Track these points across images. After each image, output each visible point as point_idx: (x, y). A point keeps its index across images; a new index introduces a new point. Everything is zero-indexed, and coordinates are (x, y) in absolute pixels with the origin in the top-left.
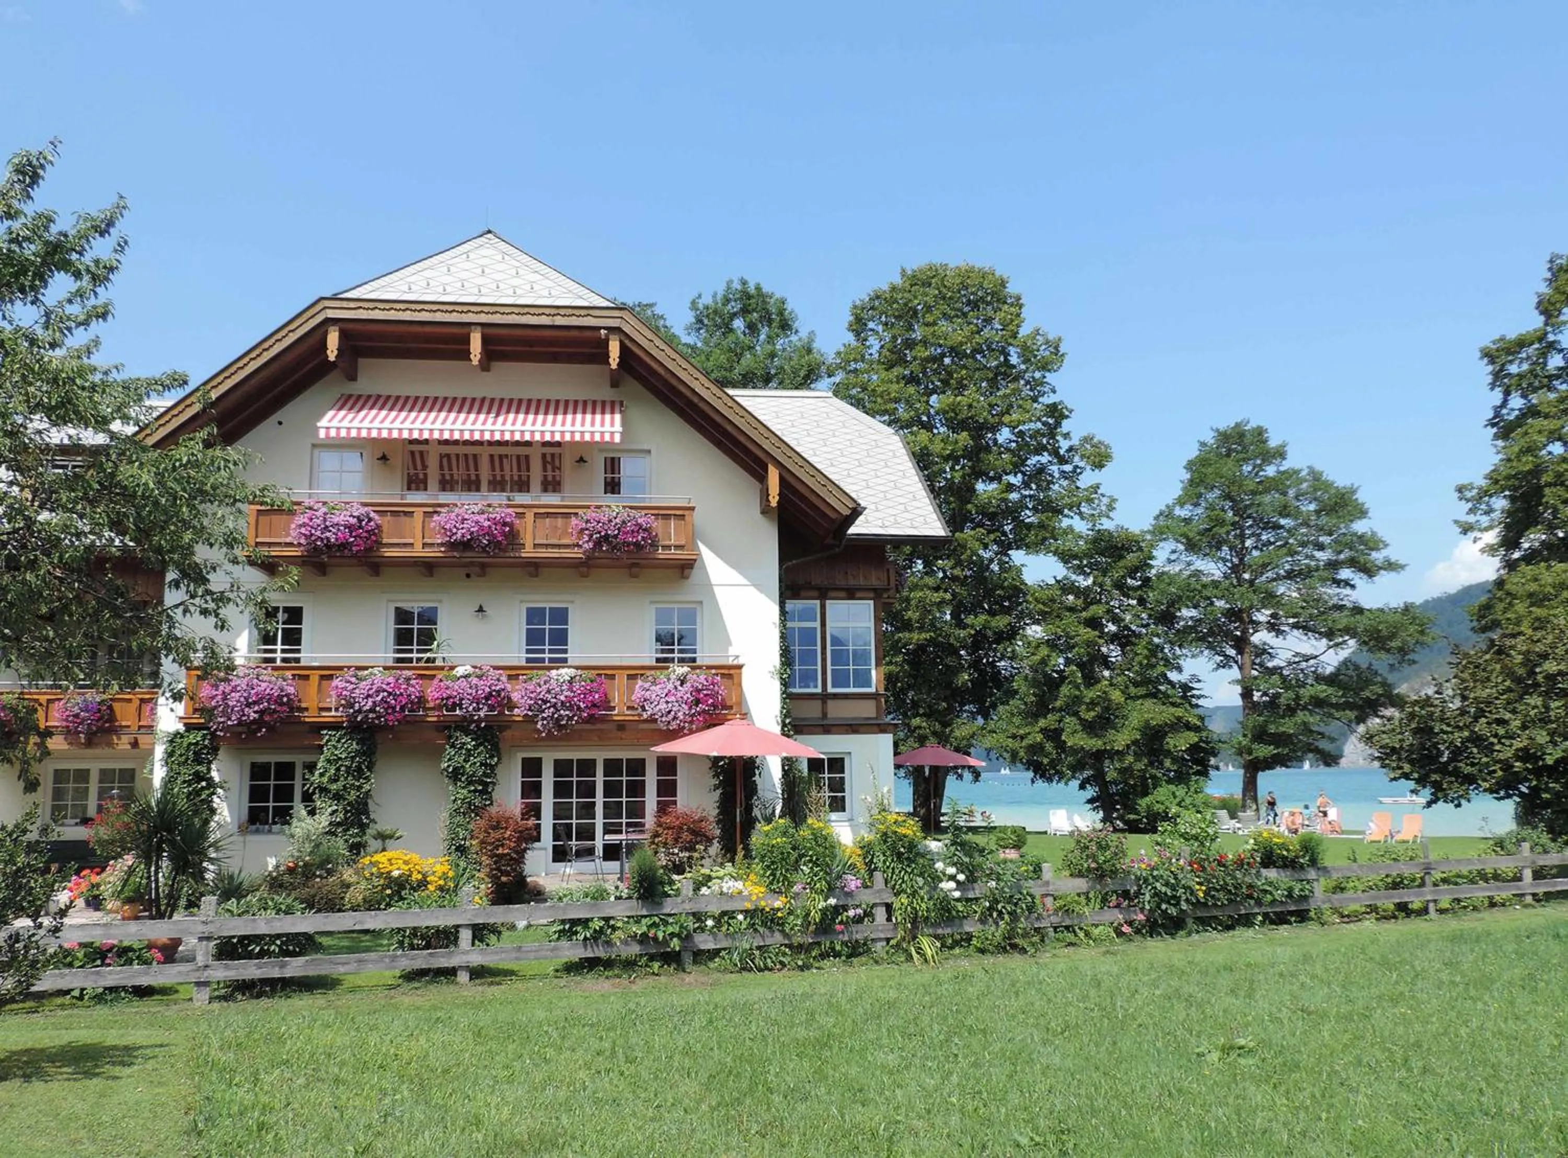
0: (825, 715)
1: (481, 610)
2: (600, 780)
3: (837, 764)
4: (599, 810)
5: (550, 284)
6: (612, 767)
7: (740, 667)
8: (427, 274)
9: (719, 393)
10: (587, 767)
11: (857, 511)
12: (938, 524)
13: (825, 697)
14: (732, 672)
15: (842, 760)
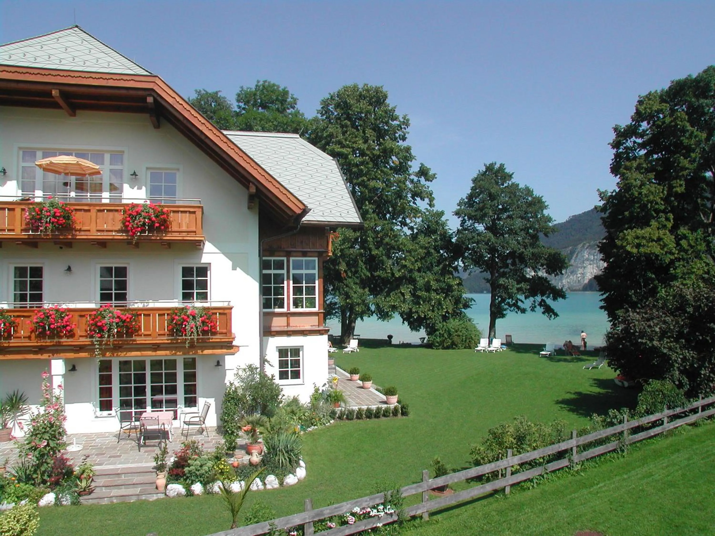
0: (288, 325)
1: (69, 269)
2: (148, 373)
3: (296, 351)
4: (148, 390)
5: (109, 59)
6: (156, 364)
7: (231, 308)
8: (25, 49)
9: (218, 134)
10: (141, 365)
11: (305, 211)
12: (356, 215)
13: (288, 315)
14: (226, 311)
15: (299, 349)
